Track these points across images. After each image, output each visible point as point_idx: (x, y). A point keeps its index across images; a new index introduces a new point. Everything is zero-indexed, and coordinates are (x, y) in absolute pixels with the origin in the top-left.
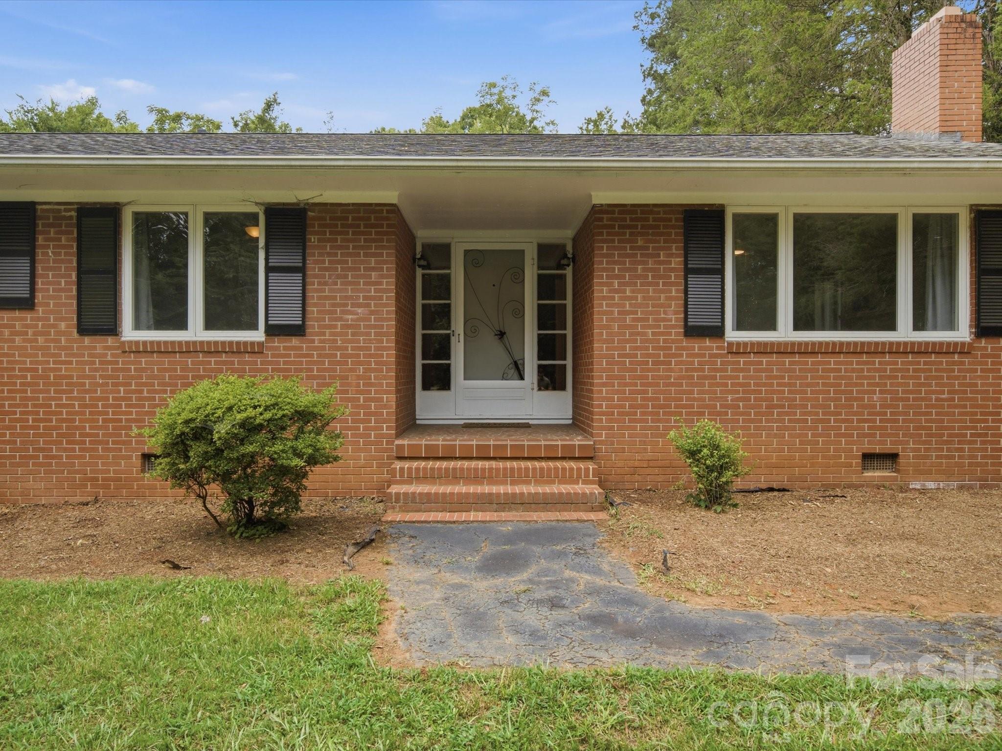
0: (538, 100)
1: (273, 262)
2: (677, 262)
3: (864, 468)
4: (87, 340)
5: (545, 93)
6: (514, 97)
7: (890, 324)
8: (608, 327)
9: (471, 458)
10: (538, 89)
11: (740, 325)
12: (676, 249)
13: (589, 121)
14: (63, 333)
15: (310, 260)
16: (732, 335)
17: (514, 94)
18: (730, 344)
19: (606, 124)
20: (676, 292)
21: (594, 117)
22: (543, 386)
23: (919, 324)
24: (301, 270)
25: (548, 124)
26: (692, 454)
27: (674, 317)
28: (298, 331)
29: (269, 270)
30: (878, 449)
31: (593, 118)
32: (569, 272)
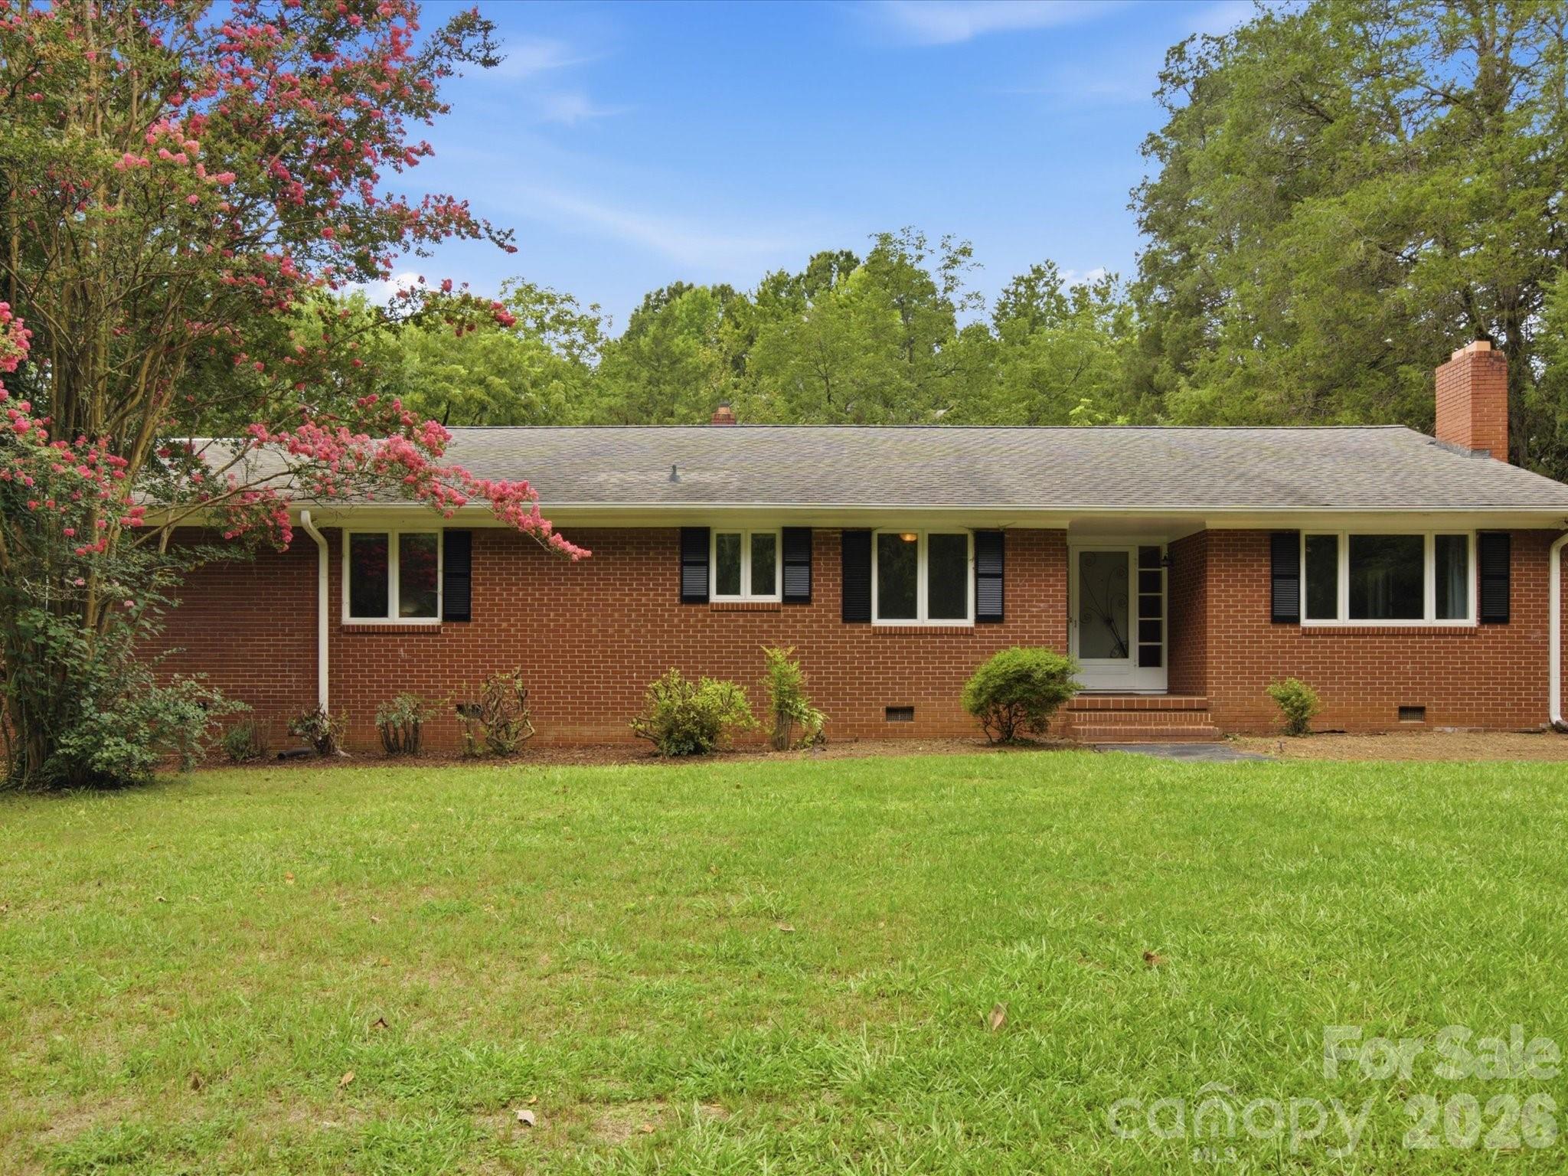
0: (954, 261)
1: (981, 570)
2: (1266, 570)
3: (1401, 718)
4: (848, 627)
5: (966, 252)
6: (920, 258)
7: (1419, 614)
8: (1217, 617)
9: (1109, 710)
10: (956, 245)
11: (1310, 616)
12: (1266, 561)
13: (1019, 281)
14: (831, 621)
15: (1007, 569)
16: (1306, 622)
17: (920, 252)
18: (1304, 629)
19: (1047, 284)
20: (1265, 591)
21: (1027, 273)
22: (1143, 663)
23: (1441, 613)
24: (1001, 576)
25: (969, 297)
26: (1283, 700)
27: (1264, 609)
28: (998, 619)
29: (978, 576)
30: (1410, 704)
31: (1026, 277)
32: (1164, 571)
